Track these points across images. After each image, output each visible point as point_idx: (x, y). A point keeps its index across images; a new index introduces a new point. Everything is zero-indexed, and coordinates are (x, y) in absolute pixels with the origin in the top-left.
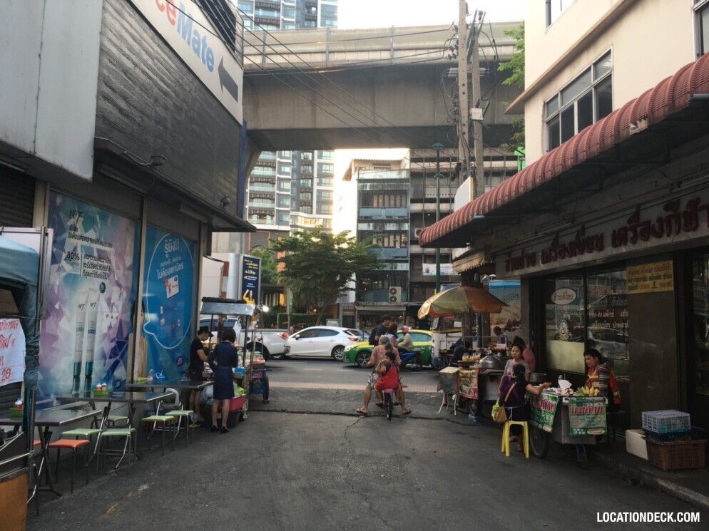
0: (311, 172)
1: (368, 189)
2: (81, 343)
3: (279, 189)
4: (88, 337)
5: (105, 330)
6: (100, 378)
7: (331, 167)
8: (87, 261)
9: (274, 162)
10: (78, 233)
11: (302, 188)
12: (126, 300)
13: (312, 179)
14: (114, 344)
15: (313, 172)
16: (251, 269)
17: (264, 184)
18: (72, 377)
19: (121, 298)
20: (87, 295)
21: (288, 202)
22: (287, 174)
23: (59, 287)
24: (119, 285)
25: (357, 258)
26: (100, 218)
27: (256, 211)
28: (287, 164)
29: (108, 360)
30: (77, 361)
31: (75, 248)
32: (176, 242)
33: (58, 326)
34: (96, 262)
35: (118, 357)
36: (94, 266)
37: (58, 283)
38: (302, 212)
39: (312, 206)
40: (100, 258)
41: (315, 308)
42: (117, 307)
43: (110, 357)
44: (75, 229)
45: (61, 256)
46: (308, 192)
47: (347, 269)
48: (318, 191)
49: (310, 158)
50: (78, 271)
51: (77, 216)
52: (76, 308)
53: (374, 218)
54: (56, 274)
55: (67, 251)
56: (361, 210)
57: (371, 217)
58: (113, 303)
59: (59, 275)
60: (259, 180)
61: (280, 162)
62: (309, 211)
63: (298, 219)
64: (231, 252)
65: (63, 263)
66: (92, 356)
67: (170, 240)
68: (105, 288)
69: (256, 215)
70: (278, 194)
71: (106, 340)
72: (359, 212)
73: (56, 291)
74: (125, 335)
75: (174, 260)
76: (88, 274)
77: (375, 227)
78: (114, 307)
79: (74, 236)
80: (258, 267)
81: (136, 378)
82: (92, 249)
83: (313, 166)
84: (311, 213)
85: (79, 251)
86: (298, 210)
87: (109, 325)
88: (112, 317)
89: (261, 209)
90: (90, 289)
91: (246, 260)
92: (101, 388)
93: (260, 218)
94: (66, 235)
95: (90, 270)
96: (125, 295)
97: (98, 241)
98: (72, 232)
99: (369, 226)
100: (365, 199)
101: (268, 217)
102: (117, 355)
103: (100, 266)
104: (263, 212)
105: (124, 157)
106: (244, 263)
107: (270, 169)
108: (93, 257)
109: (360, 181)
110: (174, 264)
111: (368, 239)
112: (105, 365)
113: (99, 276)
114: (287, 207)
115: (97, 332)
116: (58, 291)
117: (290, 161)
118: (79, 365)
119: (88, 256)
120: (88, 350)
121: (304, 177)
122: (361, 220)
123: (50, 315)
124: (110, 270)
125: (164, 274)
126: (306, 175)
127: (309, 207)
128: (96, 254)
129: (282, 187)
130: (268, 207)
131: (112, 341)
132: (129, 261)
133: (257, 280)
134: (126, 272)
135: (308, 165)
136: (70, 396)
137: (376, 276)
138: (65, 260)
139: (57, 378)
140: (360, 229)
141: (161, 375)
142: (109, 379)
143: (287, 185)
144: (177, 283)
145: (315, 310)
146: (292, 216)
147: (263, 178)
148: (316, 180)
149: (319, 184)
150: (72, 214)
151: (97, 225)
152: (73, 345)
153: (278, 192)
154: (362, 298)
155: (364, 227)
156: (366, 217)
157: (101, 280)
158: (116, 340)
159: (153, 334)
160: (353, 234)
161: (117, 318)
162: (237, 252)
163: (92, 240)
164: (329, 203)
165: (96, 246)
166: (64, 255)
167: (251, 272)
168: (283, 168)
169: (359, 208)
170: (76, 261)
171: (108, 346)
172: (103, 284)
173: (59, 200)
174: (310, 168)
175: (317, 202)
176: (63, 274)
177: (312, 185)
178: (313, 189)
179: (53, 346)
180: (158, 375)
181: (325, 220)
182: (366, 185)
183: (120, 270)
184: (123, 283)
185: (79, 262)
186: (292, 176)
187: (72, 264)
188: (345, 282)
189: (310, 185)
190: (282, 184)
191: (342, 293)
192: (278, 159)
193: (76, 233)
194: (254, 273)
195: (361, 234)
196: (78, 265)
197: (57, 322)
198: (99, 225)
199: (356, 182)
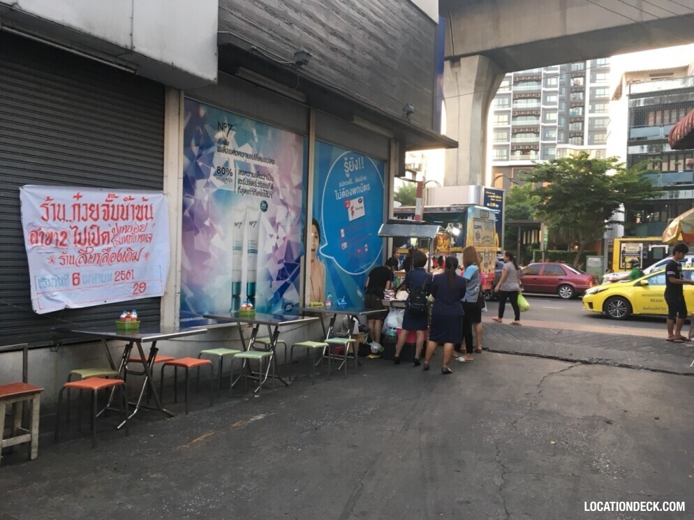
0: (582, 98)
1: (642, 105)
2: (240, 263)
3: (544, 120)
4: (249, 257)
5: (270, 250)
6: (266, 299)
7: (606, 90)
8: (242, 177)
9: (538, 92)
10: (230, 147)
11: (571, 118)
12: (294, 220)
13: (583, 107)
14: (282, 266)
15: (584, 99)
16: (493, 202)
17: (528, 117)
18: (231, 296)
19: (289, 218)
20: (244, 212)
21: (554, 134)
22: (554, 103)
23: (208, 203)
24: (285, 204)
25: (626, 185)
26: (258, 132)
27: (519, 146)
28: (554, 93)
29: (275, 281)
30: (236, 280)
31: (227, 163)
32: (361, 159)
33: (209, 244)
34: (254, 179)
35: (288, 279)
36: (252, 183)
37: (206, 198)
38: (572, 143)
39: (582, 137)
40: (258, 175)
41: (577, 245)
42: (284, 227)
43: (278, 279)
44: (226, 143)
45: (210, 170)
46: (578, 122)
47: (611, 199)
48: (590, 119)
49: (582, 84)
50: (230, 187)
51: (227, 129)
52: (231, 227)
53: (649, 139)
54: (204, 189)
55: (216, 166)
56: (632, 130)
57: (646, 138)
58: (279, 224)
59: (208, 191)
60: (523, 113)
61: (545, 92)
62: (580, 142)
63: (566, 151)
64: (472, 184)
65: (212, 178)
66: (255, 276)
67: (351, 158)
68: (267, 206)
69: (519, 151)
70: (543, 126)
71: (272, 260)
72: (629, 133)
73: (205, 208)
74: (295, 257)
75: (357, 180)
76: (245, 191)
77: (650, 149)
78: (280, 228)
79: (224, 151)
80: (502, 199)
81: (308, 302)
82: (248, 165)
83: (584, 92)
84: (582, 144)
85: (232, 167)
86: (567, 142)
87: (274, 245)
88: (278, 238)
89: (524, 144)
90: (248, 207)
91: (487, 192)
92: (245, 308)
93: (523, 154)
94: (214, 149)
95: (248, 187)
96: (293, 215)
97: (256, 157)
98: (222, 146)
99: (643, 148)
100: (638, 117)
101: (533, 152)
102: (286, 277)
103: (260, 183)
104: (527, 147)
105: (255, 53)
106: (486, 195)
107: (535, 100)
108: (250, 173)
109: (631, 96)
110: (358, 184)
111: (641, 164)
112: (271, 286)
113: (259, 194)
114: (554, 139)
115: (259, 252)
116: (208, 206)
117: (557, 89)
118: (238, 285)
119: (243, 172)
120: (248, 271)
121: (573, 105)
122: (631, 142)
123: (199, 232)
124: (272, 188)
125: (344, 194)
126: (576, 103)
127: (580, 138)
128: (253, 170)
129: (548, 118)
130: (532, 141)
131: (279, 262)
132: (297, 179)
133: (501, 213)
134: (294, 191)
135: (579, 92)
136: (229, 316)
137: (650, 208)
138: (215, 175)
139: (212, 296)
140: (630, 153)
141: (343, 301)
142: (278, 301)
143: (554, 116)
144: (362, 205)
145: (577, 247)
146: (559, 150)
147: (526, 111)
148: (588, 107)
149: (592, 111)
150: (220, 127)
151: (254, 140)
152: (230, 264)
153: (543, 124)
154: (632, 232)
155: (636, 150)
156: (639, 139)
157: (262, 199)
158: (285, 261)
159: (333, 258)
160: (623, 160)
161: (284, 238)
162: (479, 184)
163: (247, 156)
164: (604, 131)
165: (252, 162)
166: (213, 170)
167: (494, 205)
168: (548, 98)
169: (630, 129)
170: (229, 177)
171: (275, 268)
172: (265, 202)
173: (202, 112)
174: (581, 94)
175: (589, 131)
176: (213, 190)
177: (583, 113)
178: (584, 118)
179: (205, 263)
180: (340, 301)
181: (599, 151)
182: (639, 101)
183: (287, 189)
184: (290, 202)
185: (233, 177)
186: (560, 106)
187: (223, 180)
188: (611, 215)
189: (580, 114)
190: (548, 115)
191: (607, 226)
192: (543, 89)
193: (227, 147)
194: (497, 206)
195: (632, 159)
196: (231, 181)
197: (209, 239)
198: (256, 140)
199: (627, 98)
